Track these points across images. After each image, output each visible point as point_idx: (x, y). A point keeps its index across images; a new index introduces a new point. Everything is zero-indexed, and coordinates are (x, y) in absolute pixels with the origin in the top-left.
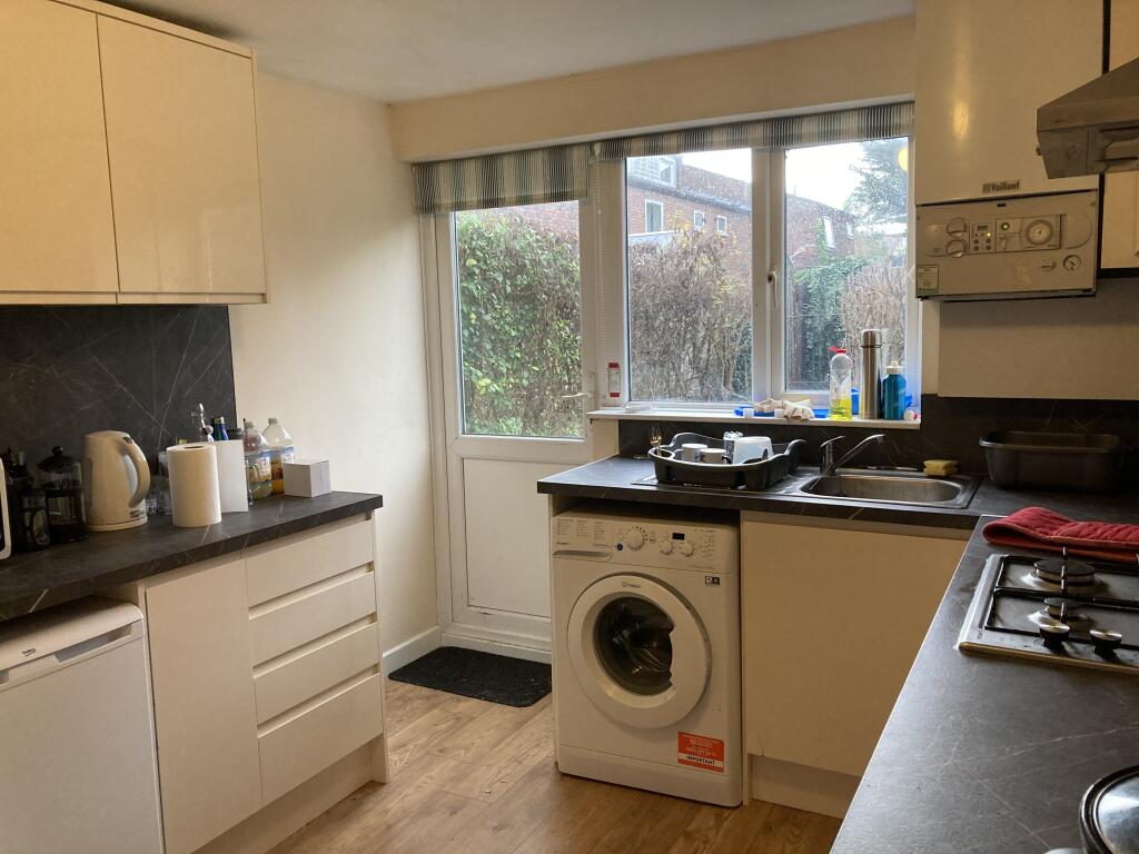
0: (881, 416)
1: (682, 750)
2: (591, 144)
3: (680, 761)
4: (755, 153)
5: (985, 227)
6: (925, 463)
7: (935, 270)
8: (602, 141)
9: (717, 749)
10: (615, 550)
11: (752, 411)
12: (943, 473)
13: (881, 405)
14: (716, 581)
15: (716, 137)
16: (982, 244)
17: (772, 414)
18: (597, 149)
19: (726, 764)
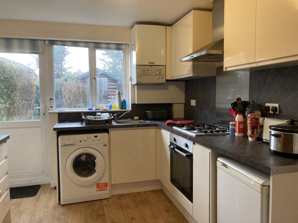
0: (122, 109)
1: (97, 188)
2: (45, 41)
3: (97, 191)
4: (89, 49)
5: (149, 70)
6: (134, 117)
7: (140, 78)
8: (48, 40)
9: (106, 185)
10: (79, 142)
11: (95, 109)
12: (138, 119)
13: (122, 106)
14: (106, 145)
15: (81, 44)
16: (148, 73)
17: (99, 109)
18: (47, 42)
19: (108, 188)
